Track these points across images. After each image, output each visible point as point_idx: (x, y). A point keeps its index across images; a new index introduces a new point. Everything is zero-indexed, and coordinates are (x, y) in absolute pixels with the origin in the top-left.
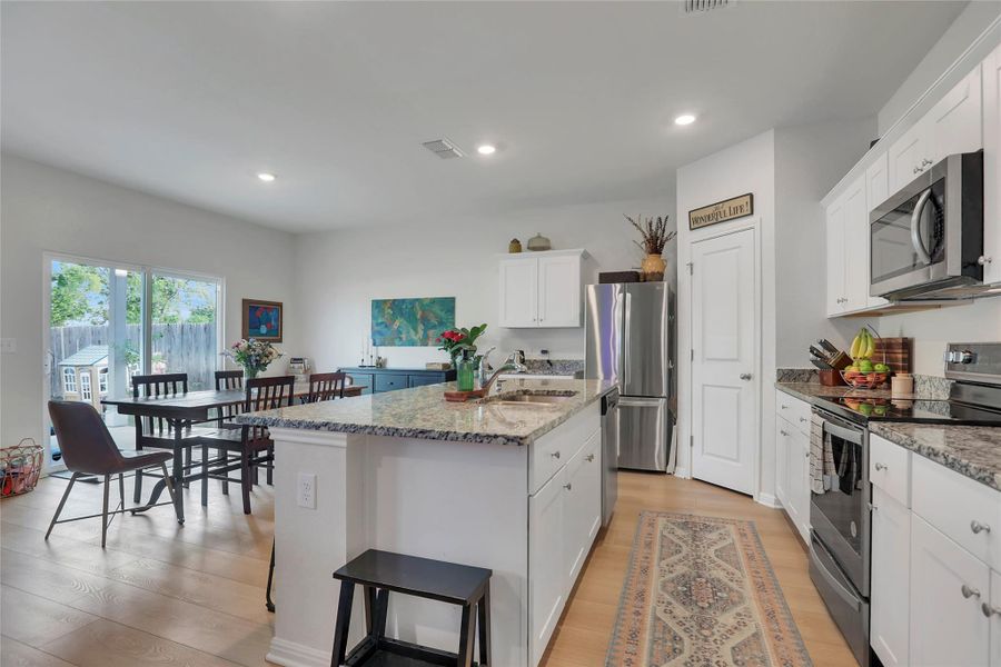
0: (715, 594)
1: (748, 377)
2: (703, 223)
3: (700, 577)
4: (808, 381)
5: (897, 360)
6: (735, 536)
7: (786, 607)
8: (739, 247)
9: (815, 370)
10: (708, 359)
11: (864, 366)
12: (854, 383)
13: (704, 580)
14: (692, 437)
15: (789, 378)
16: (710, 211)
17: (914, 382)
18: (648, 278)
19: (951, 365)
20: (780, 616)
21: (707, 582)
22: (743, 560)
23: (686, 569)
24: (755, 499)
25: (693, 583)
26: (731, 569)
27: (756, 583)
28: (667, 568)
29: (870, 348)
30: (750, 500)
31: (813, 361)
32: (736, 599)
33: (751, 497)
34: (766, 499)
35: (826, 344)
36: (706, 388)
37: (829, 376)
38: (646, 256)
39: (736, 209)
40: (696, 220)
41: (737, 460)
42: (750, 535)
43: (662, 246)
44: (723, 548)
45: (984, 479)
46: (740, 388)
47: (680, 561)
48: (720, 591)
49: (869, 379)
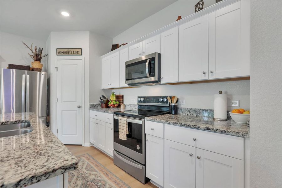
0: (97, 185)
1: (79, 107)
2: (62, 54)
3: (88, 182)
4: (98, 107)
5: (120, 100)
6: (87, 161)
7: (117, 178)
8: (77, 65)
9: (99, 104)
10: (64, 102)
11: (114, 102)
12: (112, 107)
13: (90, 182)
14: (57, 130)
15: (93, 106)
16: (66, 50)
17: (125, 106)
18: (34, 70)
19: (139, 102)
20: (118, 181)
21: (91, 182)
22: (95, 168)
23: (81, 181)
24: (83, 145)
25: (88, 186)
26: (95, 173)
27: (104, 174)
28: (74, 185)
29: (115, 98)
30: (81, 146)
31: (100, 101)
32: (104, 183)
33: (82, 145)
34: (87, 145)
35: (103, 97)
36: (63, 112)
37: (104, 105)
38: (33, 61)
39: (76, 52)
40: (60, 52)
41: (76, 135)
42: (90, 158)
43: (41, 58)
44: (86, 167)
45: (196, 128)
46: (77, 111)
47: (77, 179)
48: (98, 183)
49: (115, 105)
